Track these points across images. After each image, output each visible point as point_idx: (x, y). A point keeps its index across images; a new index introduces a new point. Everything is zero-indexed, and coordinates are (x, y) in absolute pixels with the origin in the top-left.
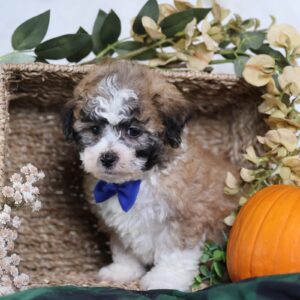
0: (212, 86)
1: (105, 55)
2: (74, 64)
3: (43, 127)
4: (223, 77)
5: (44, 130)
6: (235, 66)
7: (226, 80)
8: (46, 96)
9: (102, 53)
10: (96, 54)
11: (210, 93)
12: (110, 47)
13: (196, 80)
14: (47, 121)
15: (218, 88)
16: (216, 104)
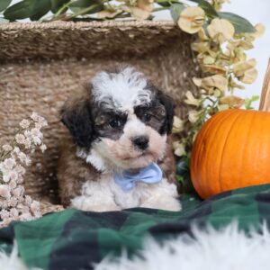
0: (154, 31)
1: (62, 13)
2: (35, 22)
3: (5, 77)
4: (164, 23)
5: (7, 80)
6: (172, 12)
7: (166, 26)
8: (13, 50)
9: (59, 12)
10: (54, 12)
11: (149, 37)
12: (65, 6)
13: (141, 27)
14: (9, 72)
15: (158, 33)
16: (149, 46)
